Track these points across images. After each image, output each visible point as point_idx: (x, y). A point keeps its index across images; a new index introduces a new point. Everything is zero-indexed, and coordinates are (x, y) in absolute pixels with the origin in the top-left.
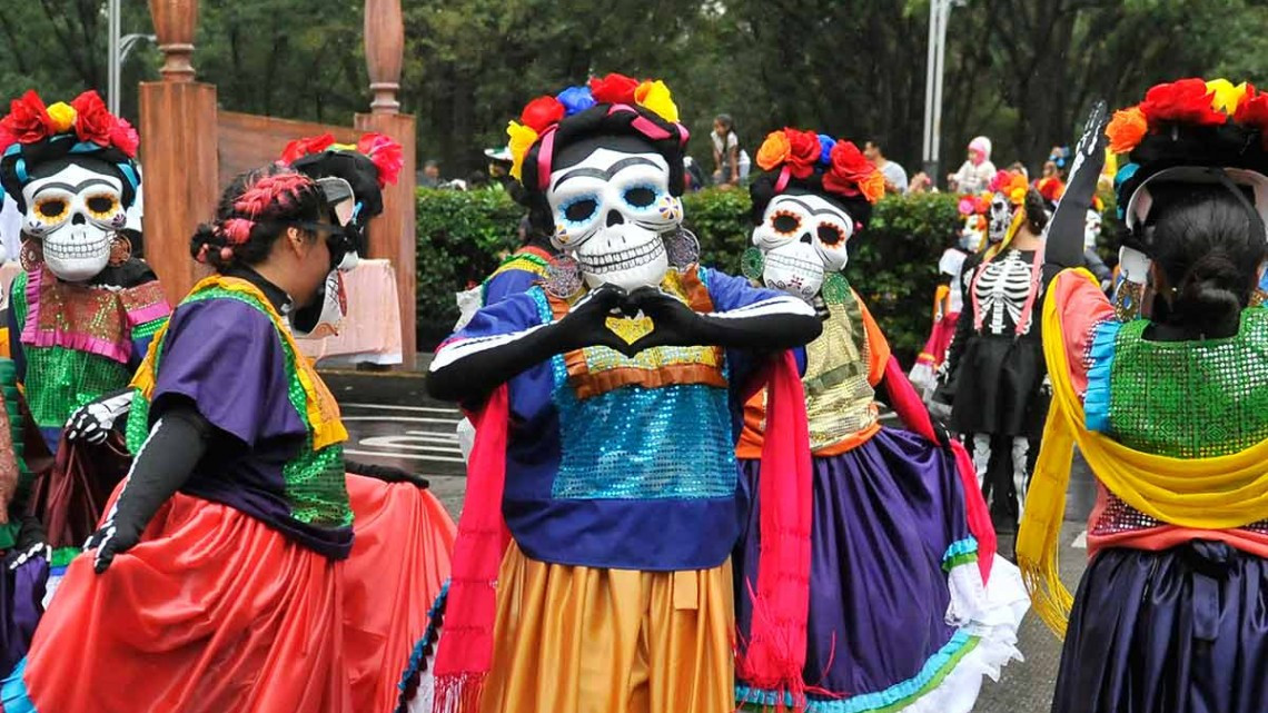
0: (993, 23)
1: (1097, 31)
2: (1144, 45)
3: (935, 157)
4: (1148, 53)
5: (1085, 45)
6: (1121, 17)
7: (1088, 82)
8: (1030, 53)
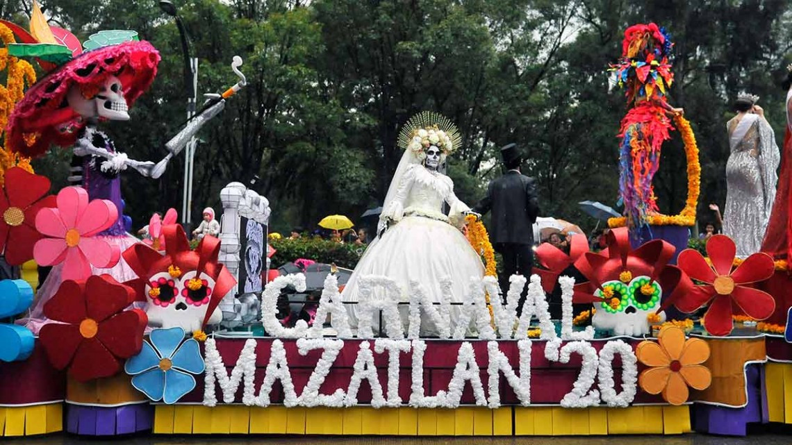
0: (221, 153)
1: (274, 159)
2: (298, 166)
3: (189, 221)
4: (300, 170)
5: (268, 165)
6: (286, 152)
7: (271, 184)
8: (241, 169)
